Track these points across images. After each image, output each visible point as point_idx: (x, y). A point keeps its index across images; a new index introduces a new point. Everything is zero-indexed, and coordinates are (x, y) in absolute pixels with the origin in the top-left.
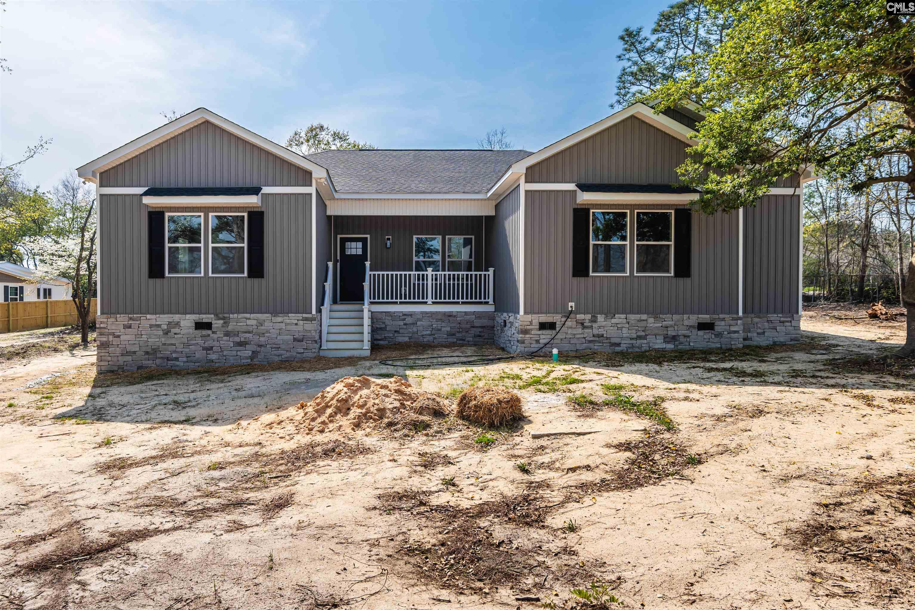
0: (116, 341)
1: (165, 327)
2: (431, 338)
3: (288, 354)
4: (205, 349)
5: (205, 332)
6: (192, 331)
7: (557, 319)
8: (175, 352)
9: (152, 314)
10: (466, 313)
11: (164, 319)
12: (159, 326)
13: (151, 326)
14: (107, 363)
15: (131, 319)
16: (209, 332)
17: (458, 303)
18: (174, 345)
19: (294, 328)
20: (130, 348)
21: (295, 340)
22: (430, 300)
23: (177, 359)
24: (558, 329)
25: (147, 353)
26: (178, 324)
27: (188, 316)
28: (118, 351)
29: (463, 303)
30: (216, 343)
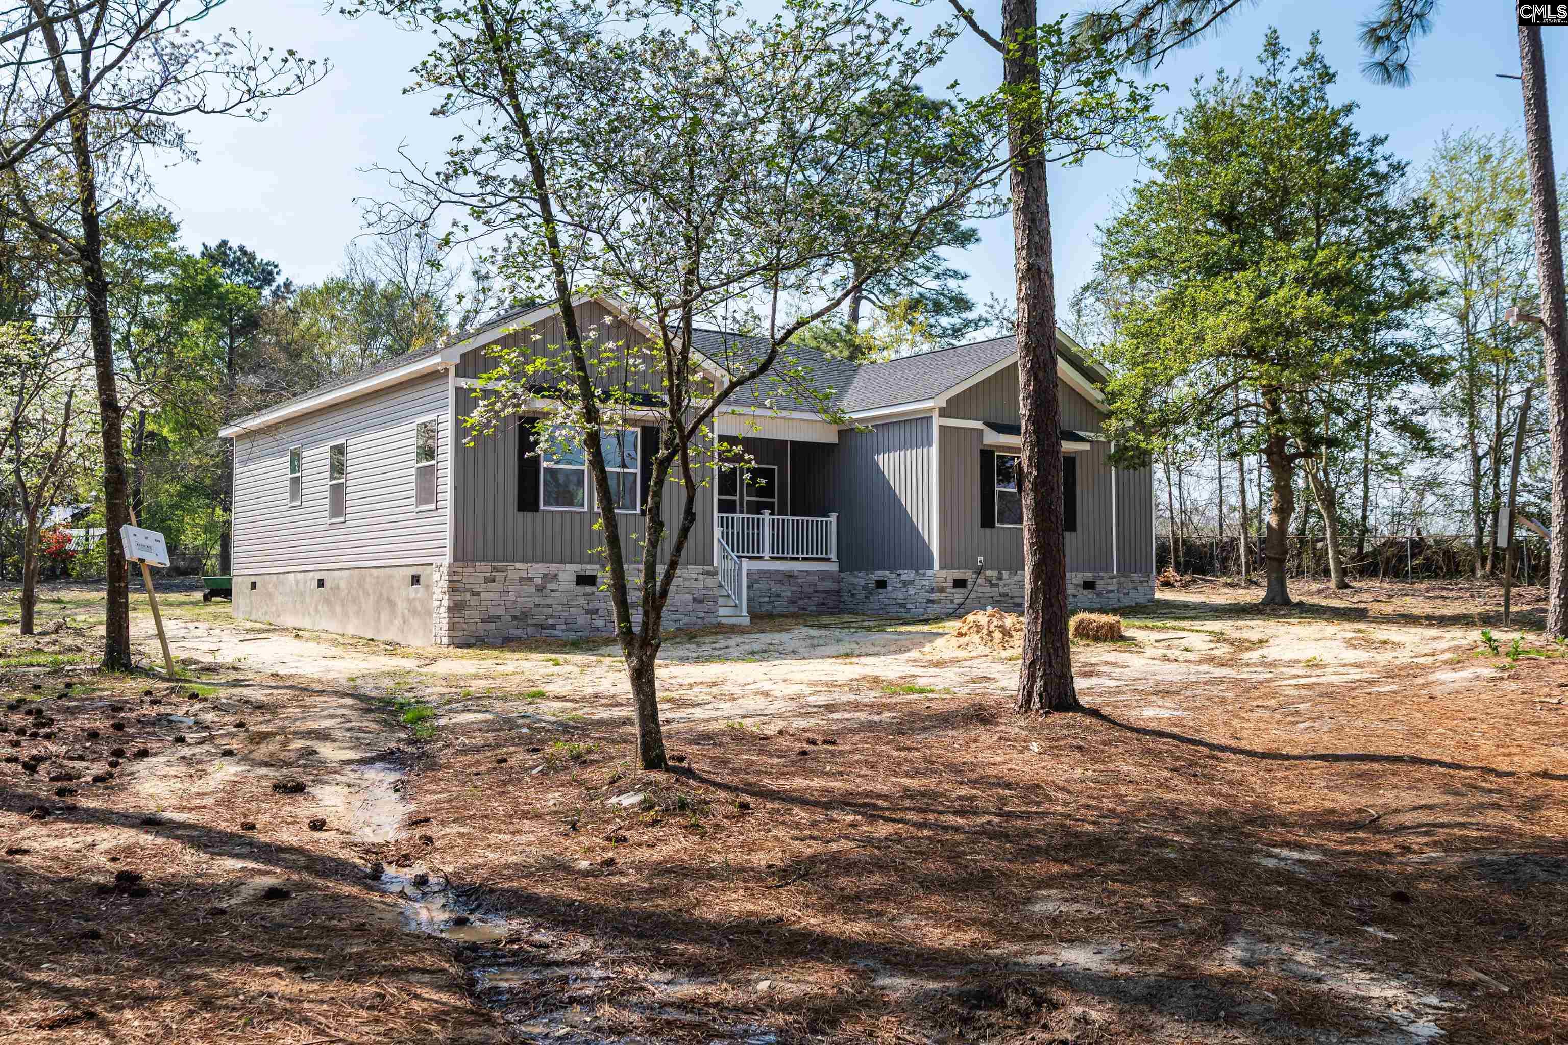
0: (474, 601)
1: (538, 581)
2: (769, 607)
3: (686, 620)
4: (588, 612)
5: (589, 589)
6: (573, 586)
7: (968, 575)
8: (552, 616)
9: (523, 561)
10: (808, 573)
11: (537, 570)
12: (530, 579)
13: (521, 579)
14: (460, 633)
15: (495, 569)
16: (594, 589)
17: (797, 559)
18: (550, 606)
19: (693, 584)
20: (493, 612)
21: (695, 600)
22: (767, 554)
23: (553, 627)
24: (969, 587)
25: (514, 618)
26: (555, 576)
27: (568, 567)
28: (476, 615)
29: (804, 559)
30: (603, 605)
